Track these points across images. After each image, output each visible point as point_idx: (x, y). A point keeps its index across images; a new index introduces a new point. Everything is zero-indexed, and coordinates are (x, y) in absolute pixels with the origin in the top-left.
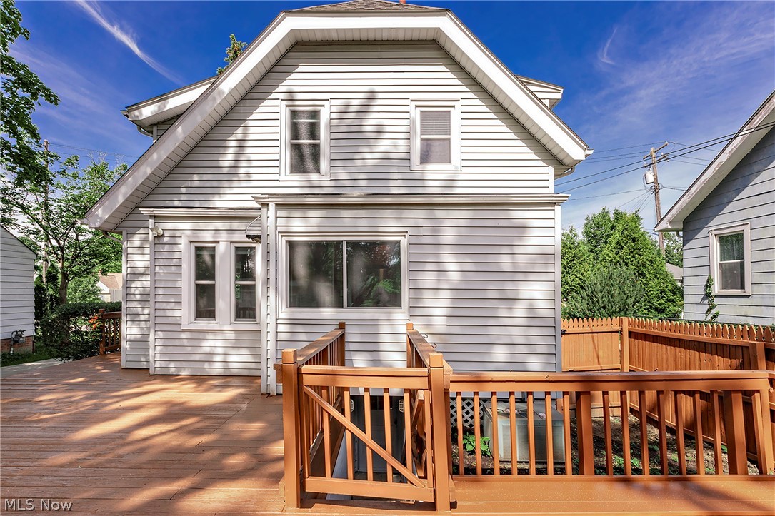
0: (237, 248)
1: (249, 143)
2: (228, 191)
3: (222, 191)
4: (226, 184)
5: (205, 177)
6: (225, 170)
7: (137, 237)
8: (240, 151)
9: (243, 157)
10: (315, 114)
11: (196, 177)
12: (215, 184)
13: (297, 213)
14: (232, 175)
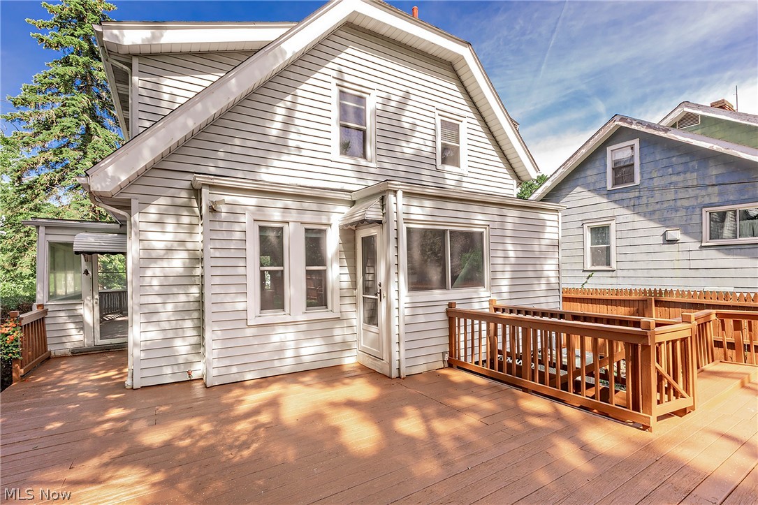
0: (307, 230)
1: (297, 114)
2: (276, 163)
3: (269, 162)
4: (274, 156)
5: (249, 144)
6: (273, 140)
7: (152, 209)
8: (289, 121)
9: (293, 129)
10: (360, 100)
11: (237, 142)
12: (261, 153)
13: (415, 202)
14: (280, 145)
